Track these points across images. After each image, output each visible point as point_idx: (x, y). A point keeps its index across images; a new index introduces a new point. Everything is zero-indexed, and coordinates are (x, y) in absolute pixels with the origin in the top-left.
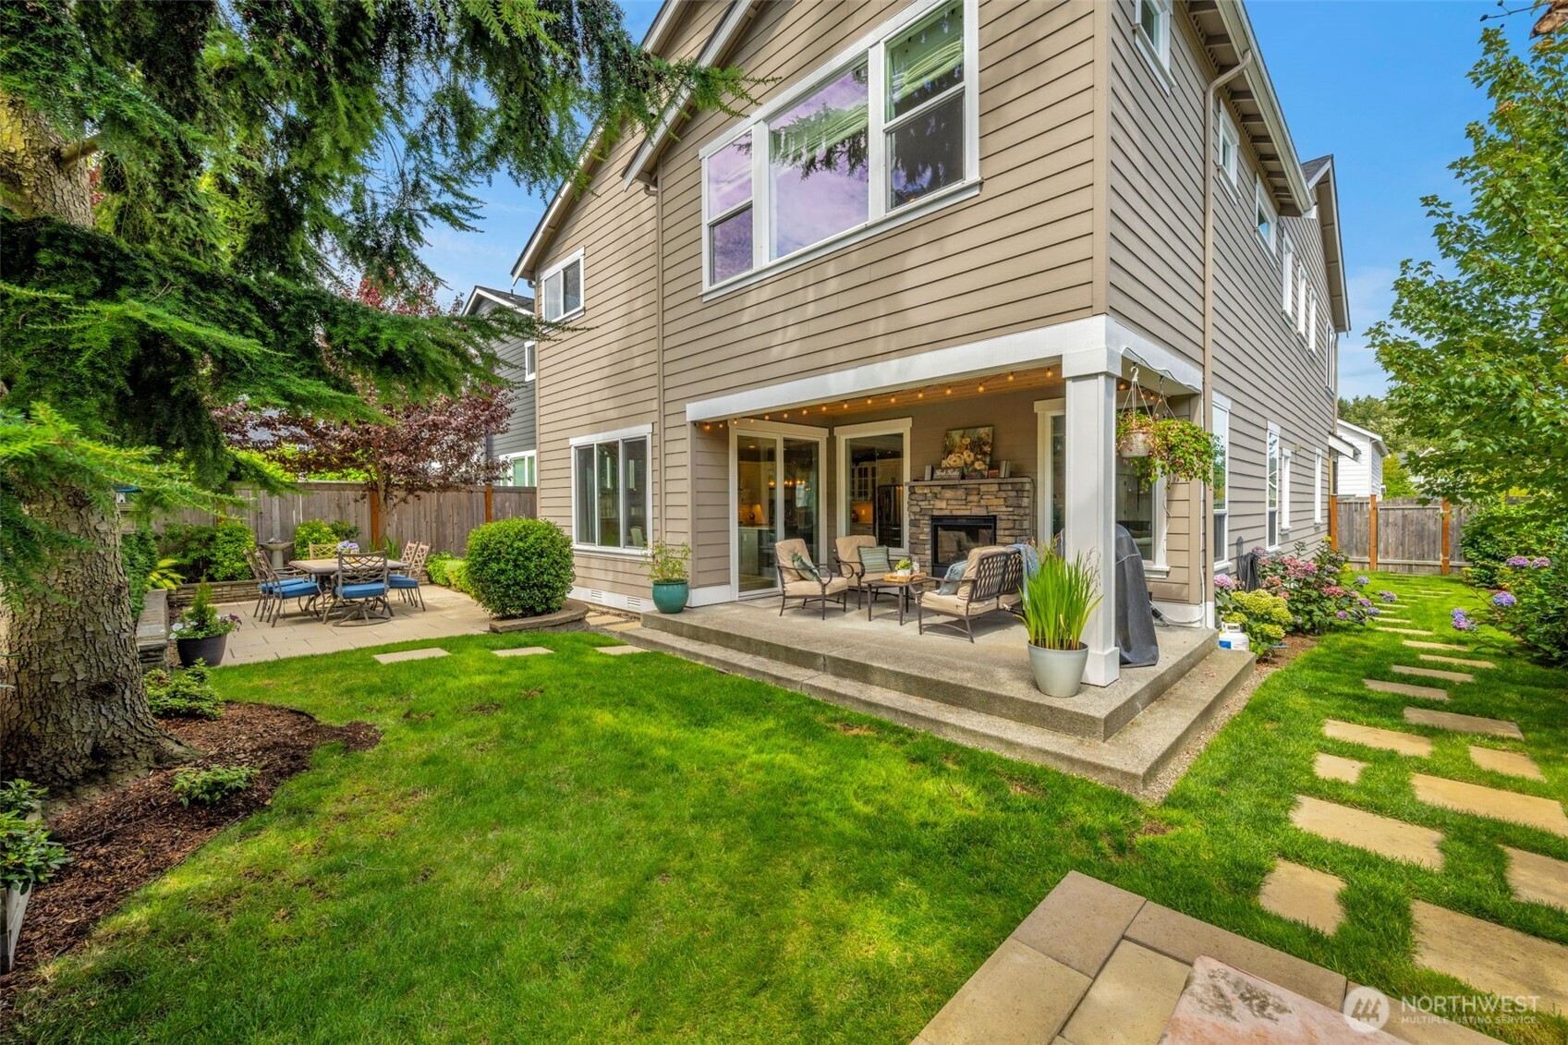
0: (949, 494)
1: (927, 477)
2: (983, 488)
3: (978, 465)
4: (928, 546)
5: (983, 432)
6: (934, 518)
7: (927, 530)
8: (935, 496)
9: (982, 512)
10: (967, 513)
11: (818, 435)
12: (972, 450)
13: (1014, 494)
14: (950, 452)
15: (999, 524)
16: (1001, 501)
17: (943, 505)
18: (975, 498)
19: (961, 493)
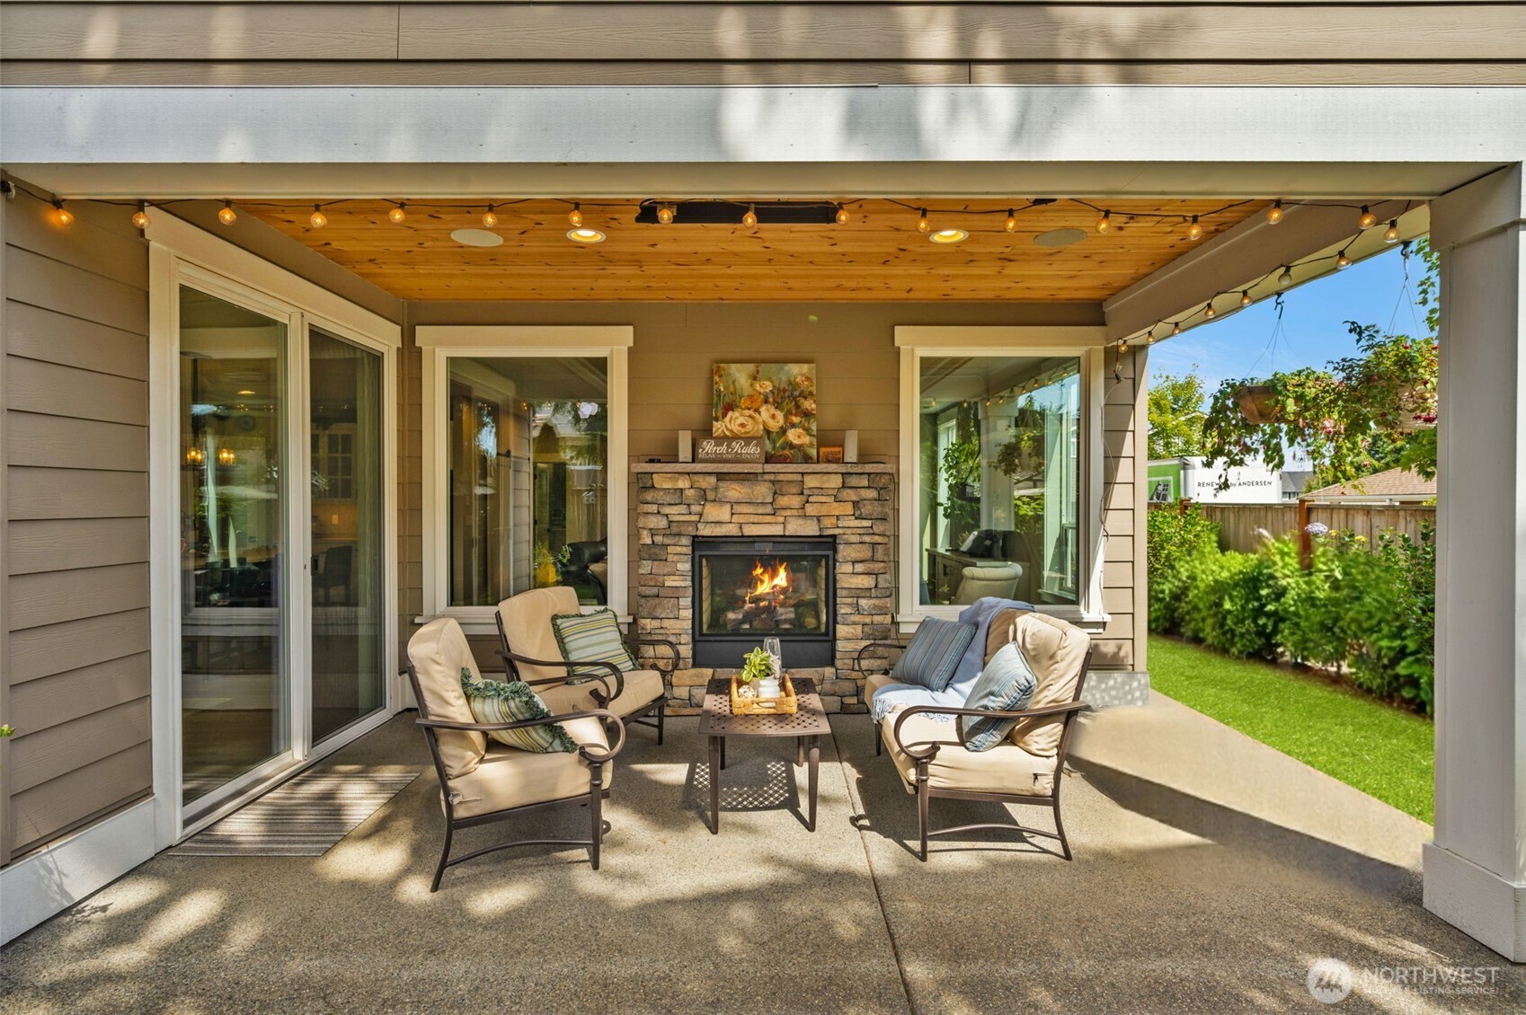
0: (734, 491)
1: (685, 451)
2: (811, 482)
3: (793, 436)
4: (686, 602)
5: (797, 371)
6: (698, 543)
7: (685, 566)
8: (703, 496)
9: (811, 529)
10: (777, 530)
11: (381, 336)
12: (778, 406)
13: (872, 494)
14: (730, 407)
15: (844, 552)
16: (849, 509)
17: (723, 513)
18: (795, 501)
19: (762, 491)
